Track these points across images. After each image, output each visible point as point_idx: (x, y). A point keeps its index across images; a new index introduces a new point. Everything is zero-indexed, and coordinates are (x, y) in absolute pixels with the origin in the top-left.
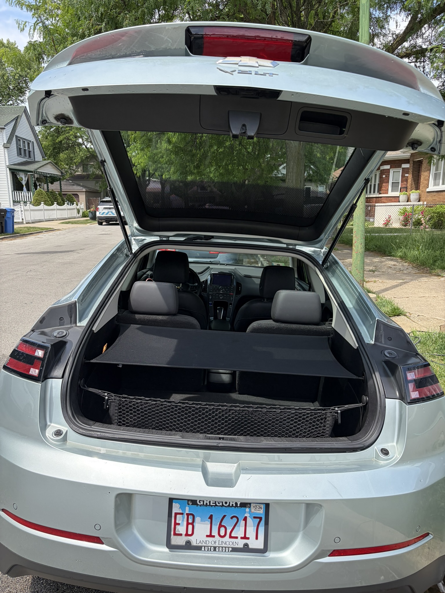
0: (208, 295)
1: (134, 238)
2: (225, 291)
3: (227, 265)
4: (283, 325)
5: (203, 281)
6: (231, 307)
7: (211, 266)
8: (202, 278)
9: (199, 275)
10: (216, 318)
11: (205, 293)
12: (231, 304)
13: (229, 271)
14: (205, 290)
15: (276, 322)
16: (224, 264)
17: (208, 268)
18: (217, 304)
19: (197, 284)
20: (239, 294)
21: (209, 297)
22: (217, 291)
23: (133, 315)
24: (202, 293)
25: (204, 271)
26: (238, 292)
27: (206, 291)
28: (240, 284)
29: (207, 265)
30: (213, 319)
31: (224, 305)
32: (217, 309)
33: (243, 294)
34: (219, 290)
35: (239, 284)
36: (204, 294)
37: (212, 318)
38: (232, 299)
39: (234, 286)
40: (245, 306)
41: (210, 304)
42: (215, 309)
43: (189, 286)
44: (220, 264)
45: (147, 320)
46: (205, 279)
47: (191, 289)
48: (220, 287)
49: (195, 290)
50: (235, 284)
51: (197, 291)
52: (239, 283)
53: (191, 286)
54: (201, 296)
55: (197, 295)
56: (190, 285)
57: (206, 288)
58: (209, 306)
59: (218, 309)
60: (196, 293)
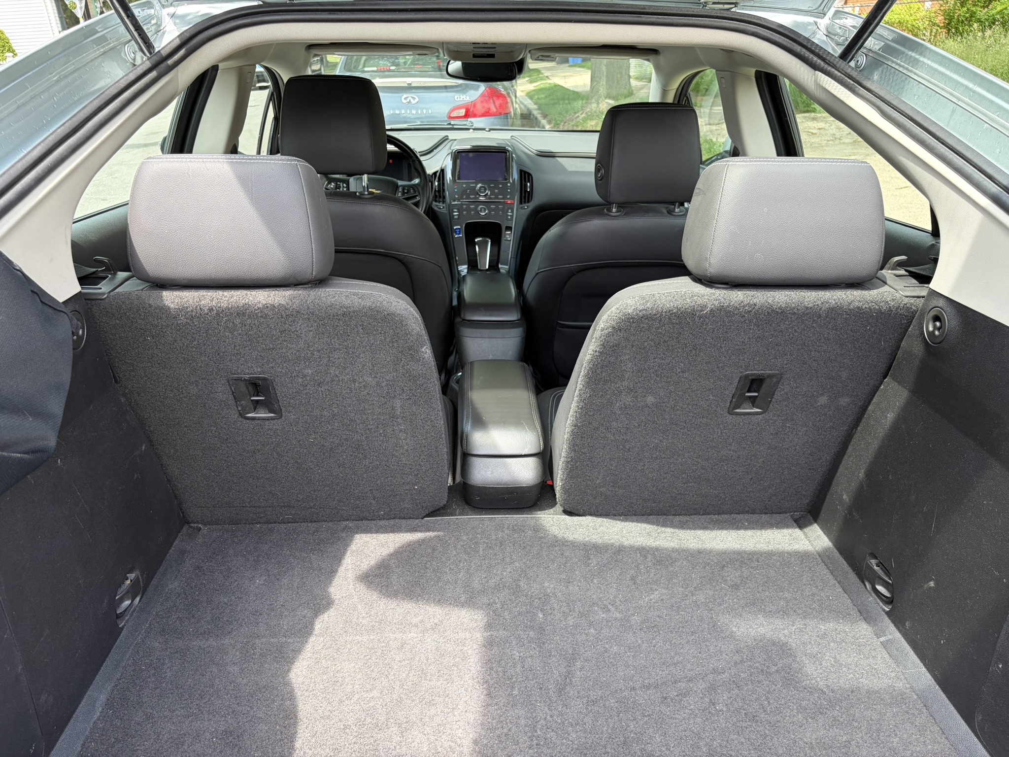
0: (450, 209)
1: (171, 10)
2: (491, 194)
3: (490, 130)
4: (738, 296)
5: (435, 173)
6: (509, 239)
7: (452, 135)
8: (431, 165)
9: (422, 158)
10: (473, 265)
11: (441, 204)
12: (509, 228)
13: (497, 143)
14: (440, 195)
15: (711, 287)
16: (484, 129)
17: (445, 139)
18: (474, 230)
19: (417, 181)
20: (528, 202)
21: (451, 213)
22: (472, 197)
23: (155, 293)
24: (434, 203)
25: (436, 147)
26: (526, 196)
27: (444, 197)
28: (529, 174)
29: (442, 134)
30: (466, 271)
31: (493, 231)
32: (474, 244)
33: (538, 199)
34: (477, 194)
35: (525, 176)
36: (440, 207)
37: (463, 269)
38: (512, 216)
39: (514, 181)
40: (554, 231)
41: (455, 231)
42: (470, 243)
43: (397, 187)
44: (474, 129)
45: (211, 310)
46: (437, 168)
47: (403, 193)
48: (479, 185)
49: (415, 197)
50: (515, 175)
51: (418, 198)
52: (525, 172)
53: (404, 187)
54: (431, 213)
55: (421, 210)
56: (400, 183)
57: (444, 190)
58: (453, 236)
59: (479, 243)
60: (417, 204)
